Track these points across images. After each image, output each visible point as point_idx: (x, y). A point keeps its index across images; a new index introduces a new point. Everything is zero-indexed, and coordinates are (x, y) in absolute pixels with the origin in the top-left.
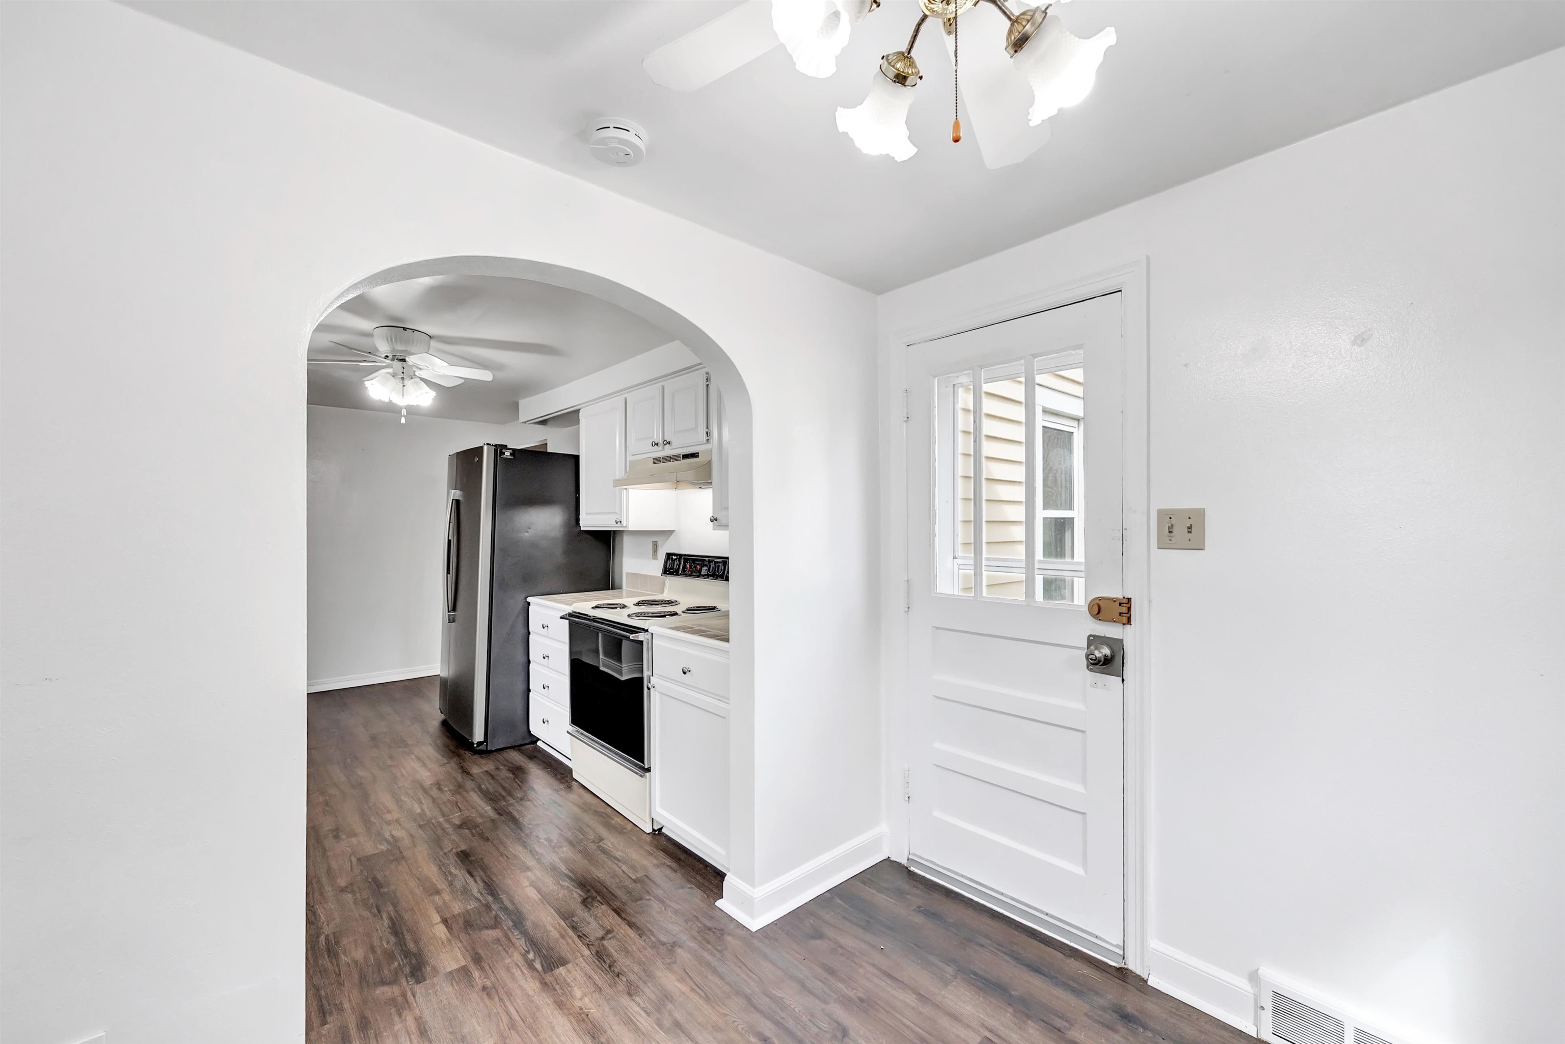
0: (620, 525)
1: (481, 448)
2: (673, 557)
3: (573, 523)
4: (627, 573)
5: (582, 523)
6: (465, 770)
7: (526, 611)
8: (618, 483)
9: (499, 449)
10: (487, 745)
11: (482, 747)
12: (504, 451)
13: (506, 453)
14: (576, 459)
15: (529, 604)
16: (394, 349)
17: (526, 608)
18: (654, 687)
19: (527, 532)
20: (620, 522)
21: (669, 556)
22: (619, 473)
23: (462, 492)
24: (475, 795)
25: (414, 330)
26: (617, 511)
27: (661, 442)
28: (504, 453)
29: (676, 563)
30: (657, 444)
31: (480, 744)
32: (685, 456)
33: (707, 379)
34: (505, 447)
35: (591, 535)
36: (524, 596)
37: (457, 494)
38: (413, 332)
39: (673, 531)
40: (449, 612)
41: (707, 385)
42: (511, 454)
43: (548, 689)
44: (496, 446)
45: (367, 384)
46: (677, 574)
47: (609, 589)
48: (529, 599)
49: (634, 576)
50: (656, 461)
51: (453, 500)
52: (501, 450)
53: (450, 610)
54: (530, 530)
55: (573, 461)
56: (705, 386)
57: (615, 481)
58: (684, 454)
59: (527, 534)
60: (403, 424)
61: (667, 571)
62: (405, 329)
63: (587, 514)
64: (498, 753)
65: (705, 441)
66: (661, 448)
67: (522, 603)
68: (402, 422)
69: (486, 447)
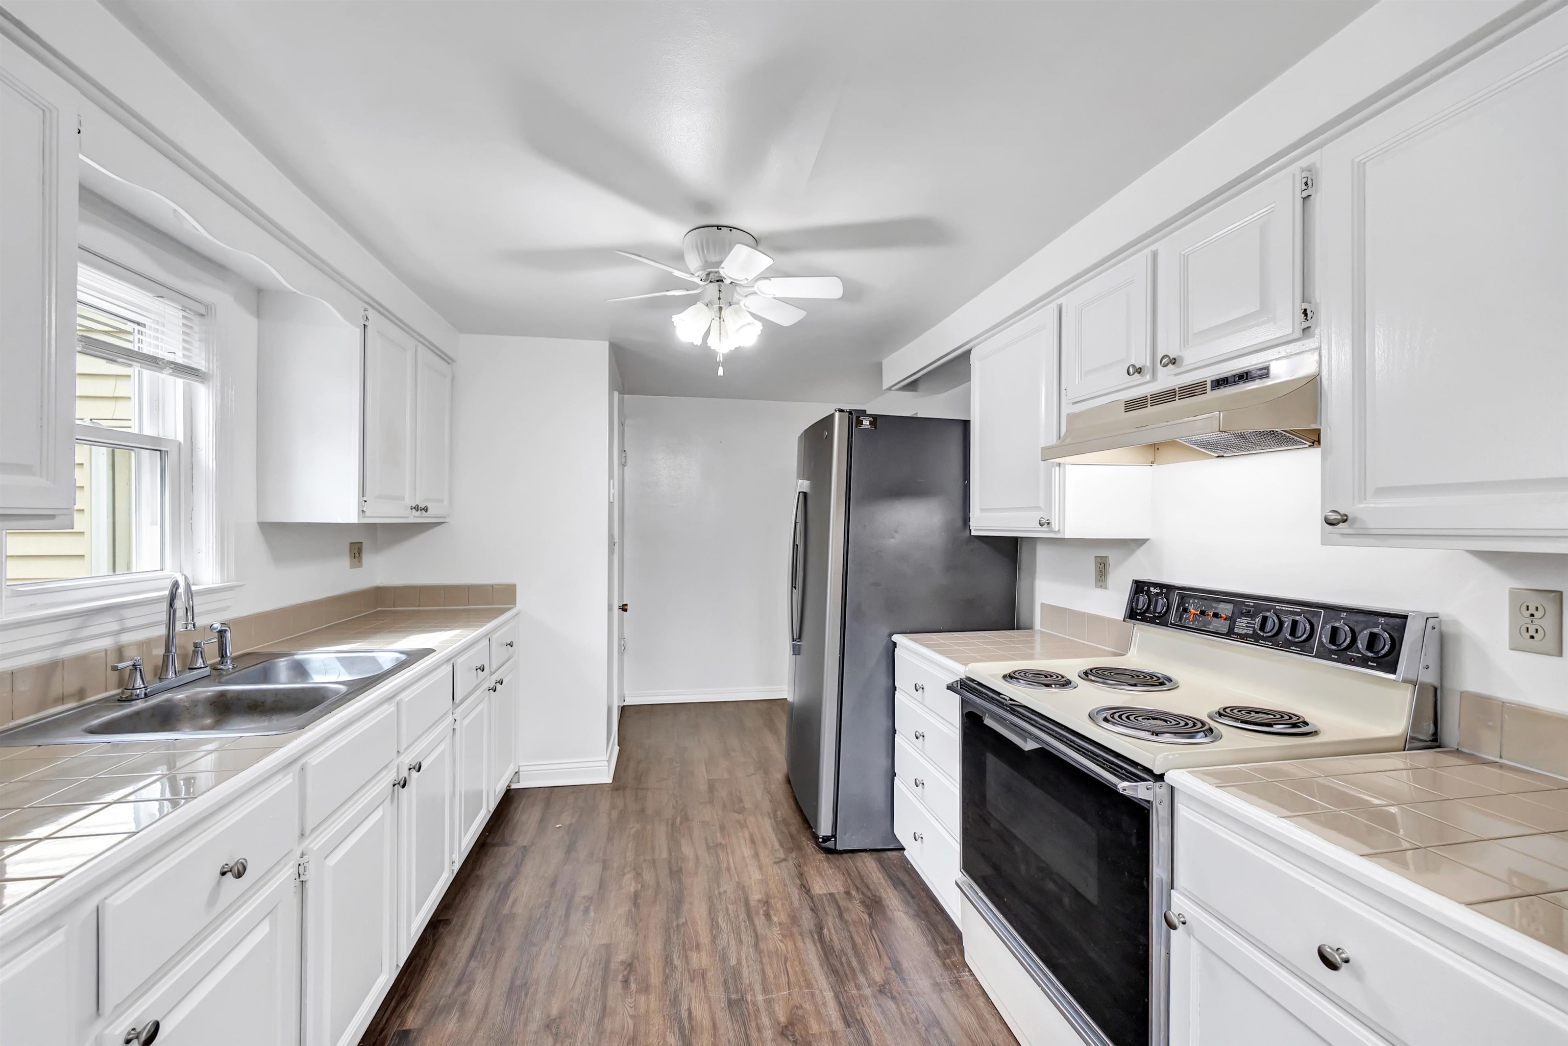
0: (1047, 529)
1: (832, 416)
2: (1152, 589)
3: (959, 523)
4: (1042, 604)
5: (972, 524)
6: (805, 883)
7: (891, 654)
8: (1048, 454)
9: (854, 417)
10: (835, 841)
11: (830, 844)
12: (861, 418)
13: (865, 422)
14: (966, 425)
15: (895, 644)
16: (706, 262)
17: (891, 650)
18: (1184, 923)
19: (893, 538)
20: (1048, 524)
21: (1139, 587)
22: (1048, 438)
23: (809, 482)
24: (813, 948)
25: (731, 228)
26: (1042, 505)
27: (1148, 364)
28: (861, 422)
29: (1162, 601)
30: (1139, 371)
31: (826, 839)
32: (1221, 383)
33: (1306, 184)
34: (863, 413)
35: (986, 543)
36: (887, 632)
37: (804, 485)
38: (731, 230)
39: (1147, 540)
40: (793, 641)
41: (1305, 199)
42: (871, 423)
43: (923, 788)
44: (850, 413)
45: (675, 318)
46: (1165, 624)
47: (1014, 629)
48: (895, 638)
49: (1057, 613)
50: (1133, 405)
51: (799, 492)
52: (858, 417)
53: (795, 637)
54: (896, 535)
55: (958, 432)
56: (1299, 202)
57: (1044, 449)
58: (1214, 378)
59: (892, 540)
60: (720, 376)
61: (1133, 614)
62: (719, 227)
63: (982, 510)
64: (850, 858)
65: (1298, 334)
66: (1148, 377)
67: (884, 643)
68: (719, 375)
69: (837, 414)
